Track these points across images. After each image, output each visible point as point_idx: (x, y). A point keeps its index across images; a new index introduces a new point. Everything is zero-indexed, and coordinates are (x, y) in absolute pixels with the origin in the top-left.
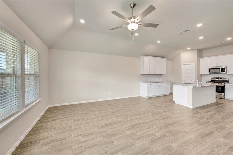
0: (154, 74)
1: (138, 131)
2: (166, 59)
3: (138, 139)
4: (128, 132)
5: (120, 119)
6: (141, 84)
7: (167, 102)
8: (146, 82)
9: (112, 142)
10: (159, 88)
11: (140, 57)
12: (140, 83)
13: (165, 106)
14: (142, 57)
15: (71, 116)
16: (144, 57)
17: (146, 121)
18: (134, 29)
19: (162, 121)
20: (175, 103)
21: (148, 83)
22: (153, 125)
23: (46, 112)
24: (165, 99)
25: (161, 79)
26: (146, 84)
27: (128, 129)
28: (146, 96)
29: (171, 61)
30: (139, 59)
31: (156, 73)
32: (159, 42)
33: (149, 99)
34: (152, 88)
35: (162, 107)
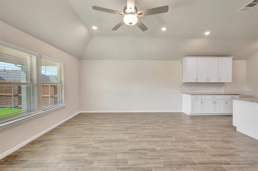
0: (207, 82)
1: (132, 159)
2: (232, 59)
3: (122, 169)
4: (120, 156)
5: (126, 137)
6: (184, 96)
7: (222, 126)
8: (188, 94)
9: (92, 163)
10: (214, 102)
11: (183, 59)
12: (183, 94)
13: (211, 132)
14: (184, 59)
15: (87, 124)
16: (187, 58)
17: (157, 148)
18: (131, 23)
19: (181, 155)
20: (237, 130)
21: (191, 95)
22: (161, 156)
23: (74, 117)
24: (221, 120)
25: (222, 90)
26: (189, 96)
27: (122, 153)
28: (190, 113)
29: (245, 61)
30: (182, 63)
31: (209, 81)
32: (207, 33)
33: (193, 117)
34: (200, 102)
35: (204, 133)
